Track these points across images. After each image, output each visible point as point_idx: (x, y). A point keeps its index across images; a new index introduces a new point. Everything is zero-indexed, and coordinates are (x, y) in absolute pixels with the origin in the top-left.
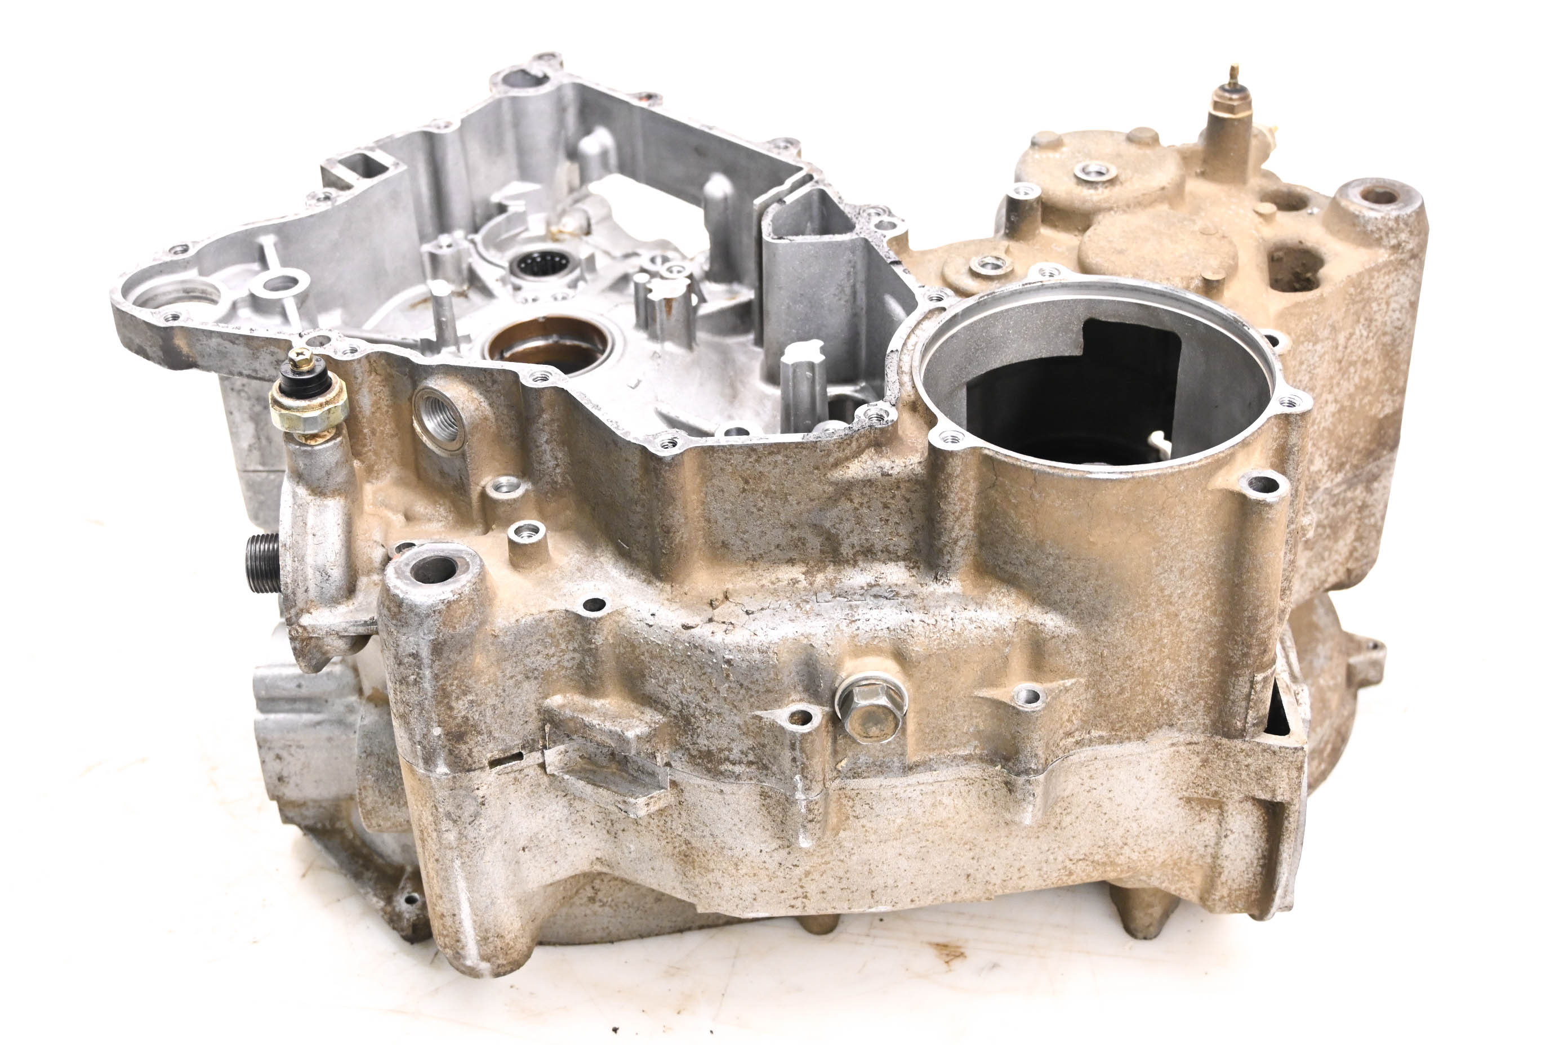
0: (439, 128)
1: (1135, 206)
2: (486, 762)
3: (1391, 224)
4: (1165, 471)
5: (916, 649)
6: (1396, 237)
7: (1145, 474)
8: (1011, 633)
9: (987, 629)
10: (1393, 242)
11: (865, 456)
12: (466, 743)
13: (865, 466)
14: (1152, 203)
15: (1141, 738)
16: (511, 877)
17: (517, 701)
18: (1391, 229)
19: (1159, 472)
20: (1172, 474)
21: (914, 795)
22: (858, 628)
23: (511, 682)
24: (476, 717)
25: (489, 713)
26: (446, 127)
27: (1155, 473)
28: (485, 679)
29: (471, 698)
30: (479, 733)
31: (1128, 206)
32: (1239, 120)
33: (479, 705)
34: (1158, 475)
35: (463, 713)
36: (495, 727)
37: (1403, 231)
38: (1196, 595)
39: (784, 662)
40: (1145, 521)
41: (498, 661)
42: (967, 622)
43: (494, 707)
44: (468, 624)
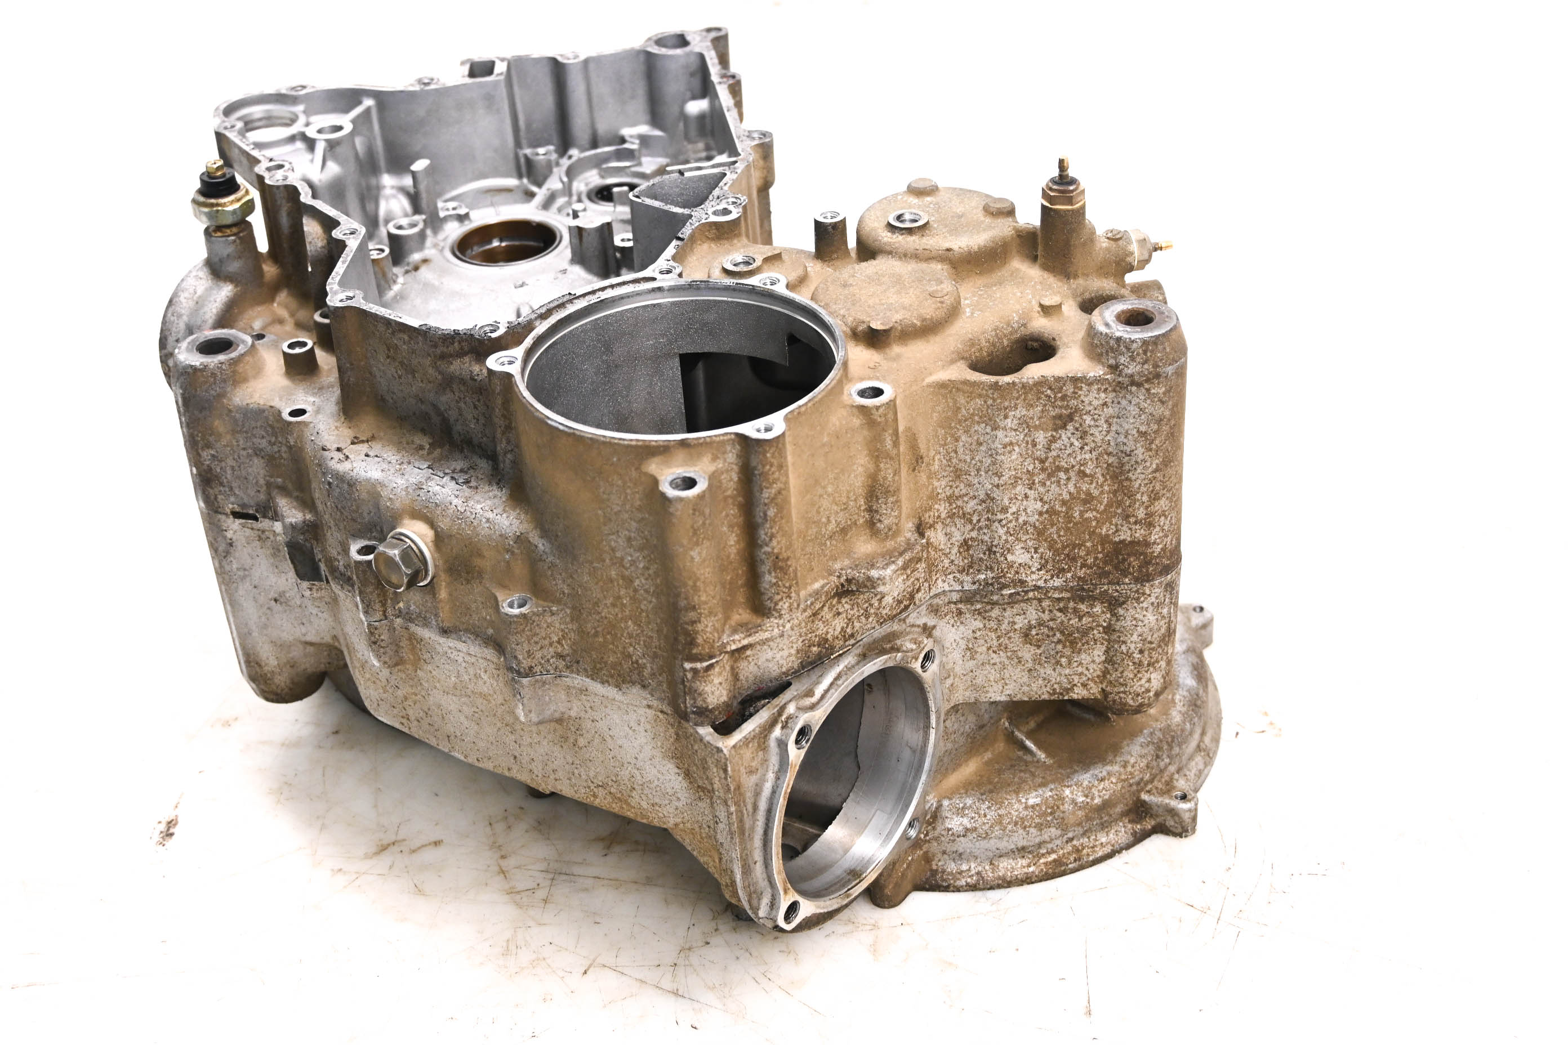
0: (569, 59)
1: (911, 258)
2: (228, 511)
3: (1112, 342)
4: (599, 438)
5: (442, 526)
6: (1115, 358)
7: (582, 434)
8: (511, 543)
9: (495, 531)
10: (1112, 362)
11: (467, 359)
12: (212, 488)
13: (462, 366)
14: (929, 259)
15: (618, 686)
16: (263, 619)
17: (250, 470)
18: (1112, 348)
19: (594, 437)
20: (604, 443)
21: (460, 659)
22: (419, 495)
23: (244, 453)
24: (218, 470)
25: (229, 472)
26: (574, 59)
27: (590, 436)
28: (224, 442)
29: (212, 452)
30: (222, 484)
31: (905, 255)
32: (1055, 210)
33: (221, 461)
34: (591, 439)
35: (208, 463)
36: (234, 485)
37: (1123, 354)
38: (648, 569)
39: (363, 500)
40: (589, 478)
41: (232, 431)
42: (484, 520)
43: (233, 468)
44: (206, 391)
